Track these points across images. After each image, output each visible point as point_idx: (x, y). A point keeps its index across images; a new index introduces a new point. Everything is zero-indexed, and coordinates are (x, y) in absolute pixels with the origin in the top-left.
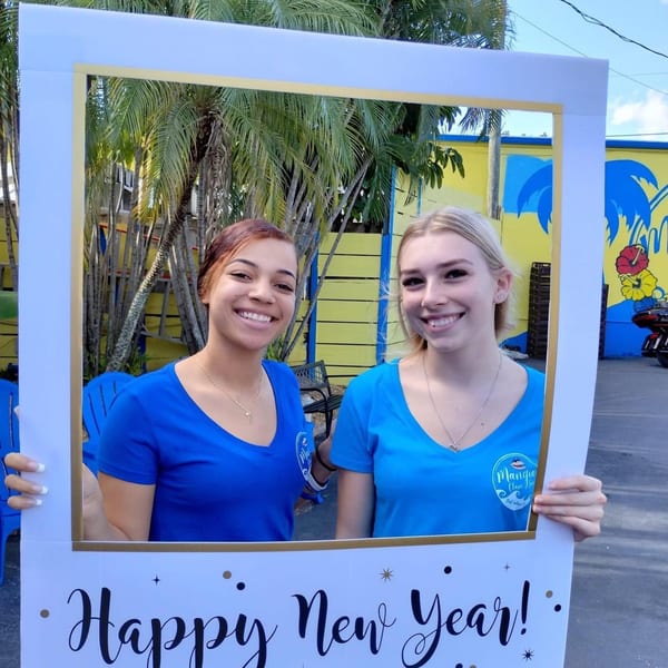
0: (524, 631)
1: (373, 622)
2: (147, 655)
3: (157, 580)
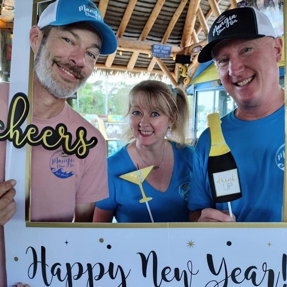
1: (185, 271)
2: (65, 282)
3: (67, 243)
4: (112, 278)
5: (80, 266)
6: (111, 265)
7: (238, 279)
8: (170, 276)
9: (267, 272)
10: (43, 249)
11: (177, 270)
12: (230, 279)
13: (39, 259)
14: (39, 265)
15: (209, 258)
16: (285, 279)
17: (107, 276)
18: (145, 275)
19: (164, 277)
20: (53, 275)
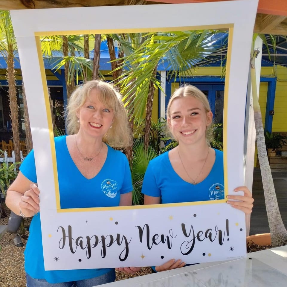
0: (228, 239)
1: (168, 236)
2: (86, 250)
3: (87, 222)
4: (119, 244)
5: (97, 238)
6: (118, 236)
7: (201, 238)
8: (158, 240)
9: (218, 232)
10: (70, 228)
11: (162, 236)
12: (196, 239)
13: (67, 234)
14: (67, 239)
15: (183, 226)
16: (228, 235)
17: (115, 243)
18: (141, 241)
19: (154, 242)
20: (77, 245)
